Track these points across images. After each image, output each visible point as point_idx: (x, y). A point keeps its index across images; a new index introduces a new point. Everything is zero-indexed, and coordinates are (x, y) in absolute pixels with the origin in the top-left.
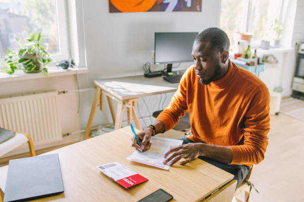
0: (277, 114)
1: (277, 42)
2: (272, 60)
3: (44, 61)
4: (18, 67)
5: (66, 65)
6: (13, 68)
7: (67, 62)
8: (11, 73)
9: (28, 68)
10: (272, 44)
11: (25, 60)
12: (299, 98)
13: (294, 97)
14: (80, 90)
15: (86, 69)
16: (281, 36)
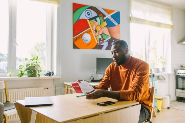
0: (168, 108)
1: (164, 69)
2: (162, 78)
3: (38, 71)
4: (25, 73)
5: (49, 74)
6: (22, 74)
7: (50, 72)
8: (21, 76)
9: (30, 73)
10: (161, 70)
11: (29, 69)
12: (181, 102)
13: (178, 101)
14: (56, 88)
15: (60, 76)
16: (165, 66)
